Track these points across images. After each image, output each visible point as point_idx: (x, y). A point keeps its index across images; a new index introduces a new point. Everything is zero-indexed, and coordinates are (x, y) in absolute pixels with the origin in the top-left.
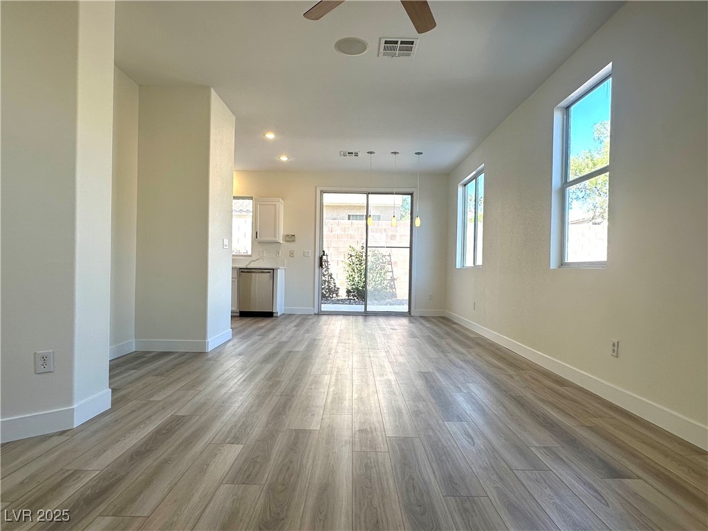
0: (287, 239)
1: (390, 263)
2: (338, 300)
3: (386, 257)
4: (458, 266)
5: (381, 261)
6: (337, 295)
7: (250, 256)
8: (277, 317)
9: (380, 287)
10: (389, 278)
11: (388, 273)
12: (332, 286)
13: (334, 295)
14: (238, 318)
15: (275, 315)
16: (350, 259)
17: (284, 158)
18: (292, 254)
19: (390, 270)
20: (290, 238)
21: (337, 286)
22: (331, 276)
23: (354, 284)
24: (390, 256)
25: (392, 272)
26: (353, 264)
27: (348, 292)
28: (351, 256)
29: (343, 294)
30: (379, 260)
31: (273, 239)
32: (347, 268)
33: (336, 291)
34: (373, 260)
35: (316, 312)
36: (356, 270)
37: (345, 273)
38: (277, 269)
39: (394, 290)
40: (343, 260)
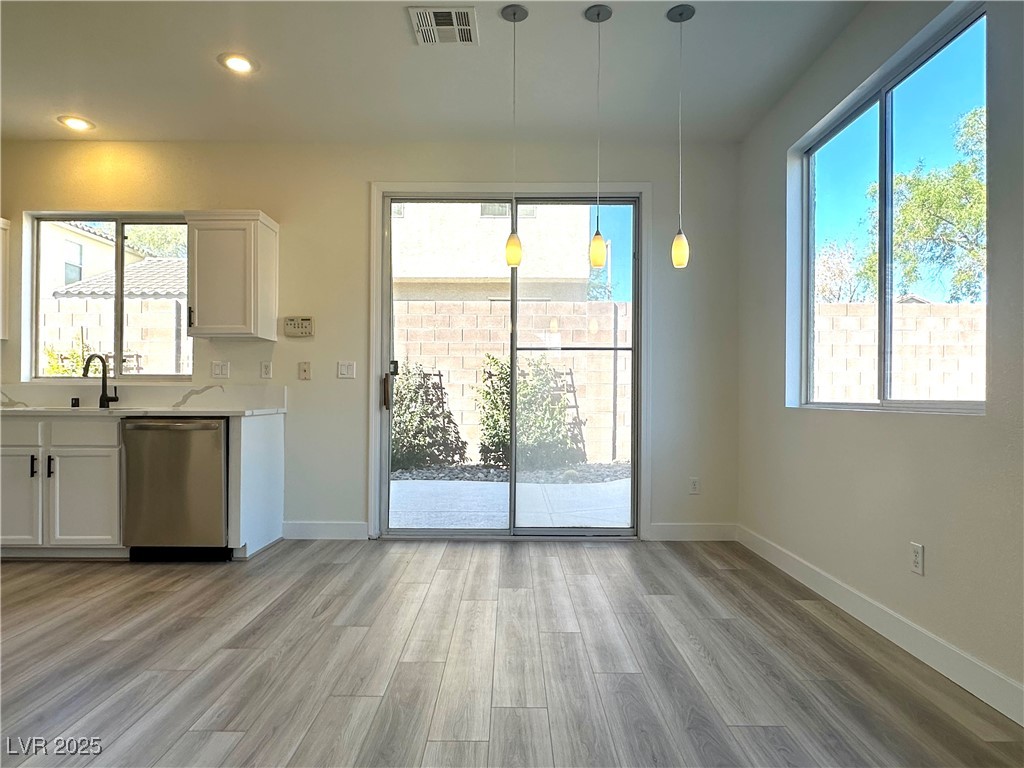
0: (290, 328)
1: (572, 389)
2: (464, 469)
3: (563, 377)
4: (792, 400)
5: (552, 384)
6: (462, 457)
7: (188, 378)
8: (243, 561)
9: (550, 439)
10: (571, 421)
11: (568, 411)
12: (452, 437)
13: (457, 458)
14: (128, 567)
15: (236, 555)
16: (488, 383)
17: (239, 65)
18: (303, 371)
19: (573, 403)
20: (298, 327)
21: (463, 438)
22: (449, 417)
23: (497, 435)
24: (571, 374)
25: (576, 407)
26: (495, 391)
27: (485, 450)
28: (491, 375)
29: (473, 456)
30: (548, 382)
31: (239, 328)
32: (483, 402)
33: (461, 448)
34: (534, 383)
35: (374, 532)
36: (500, 402)
37: (478, 410)
38: (239, 417)
39: (580, 445)
40: (473, 383)
